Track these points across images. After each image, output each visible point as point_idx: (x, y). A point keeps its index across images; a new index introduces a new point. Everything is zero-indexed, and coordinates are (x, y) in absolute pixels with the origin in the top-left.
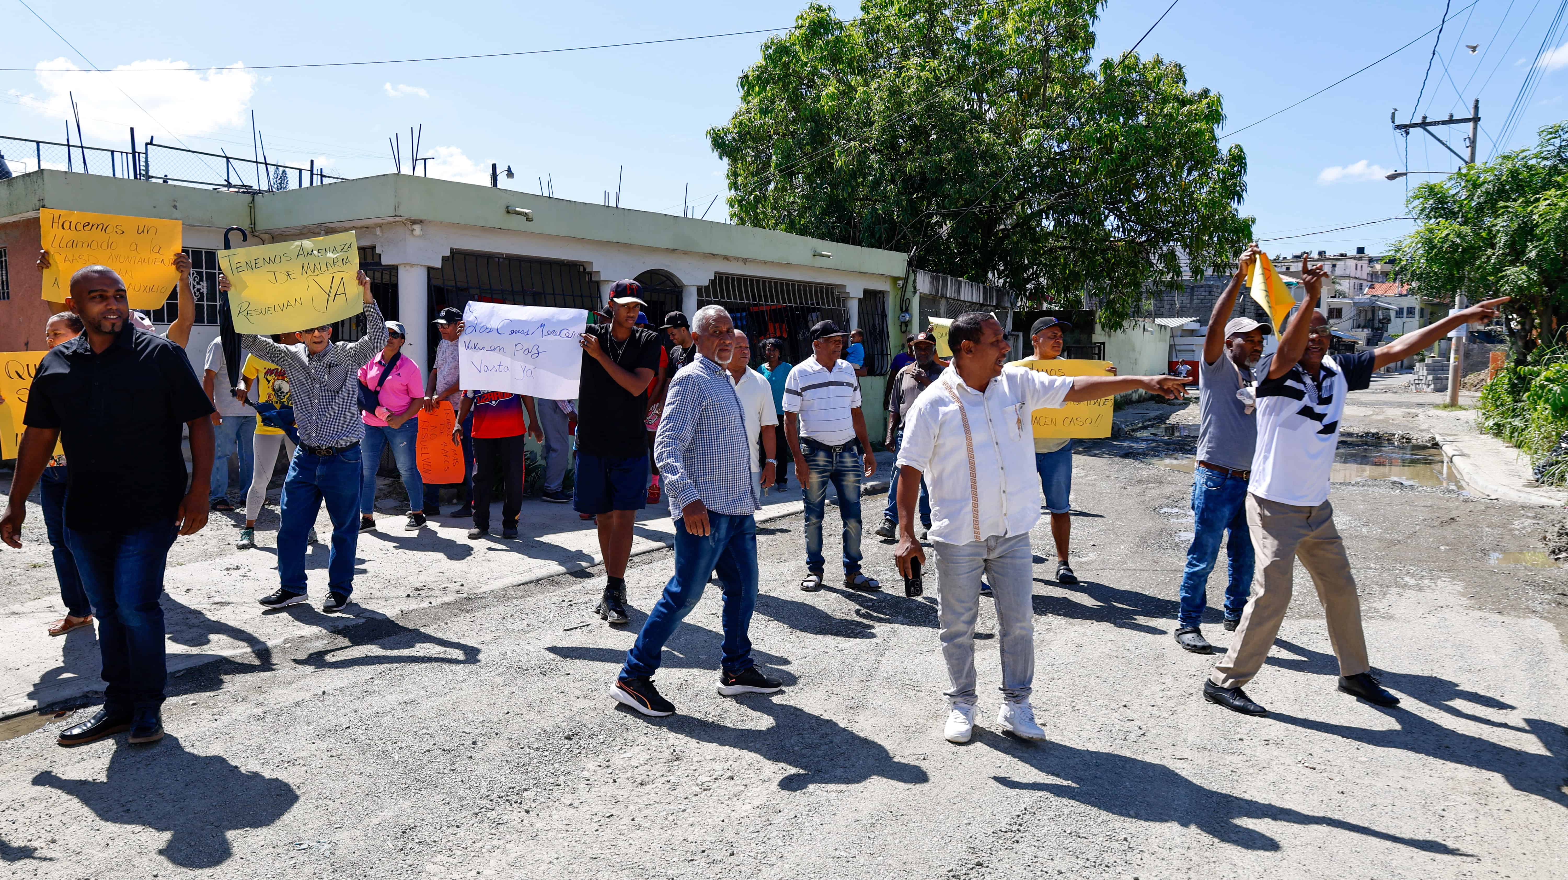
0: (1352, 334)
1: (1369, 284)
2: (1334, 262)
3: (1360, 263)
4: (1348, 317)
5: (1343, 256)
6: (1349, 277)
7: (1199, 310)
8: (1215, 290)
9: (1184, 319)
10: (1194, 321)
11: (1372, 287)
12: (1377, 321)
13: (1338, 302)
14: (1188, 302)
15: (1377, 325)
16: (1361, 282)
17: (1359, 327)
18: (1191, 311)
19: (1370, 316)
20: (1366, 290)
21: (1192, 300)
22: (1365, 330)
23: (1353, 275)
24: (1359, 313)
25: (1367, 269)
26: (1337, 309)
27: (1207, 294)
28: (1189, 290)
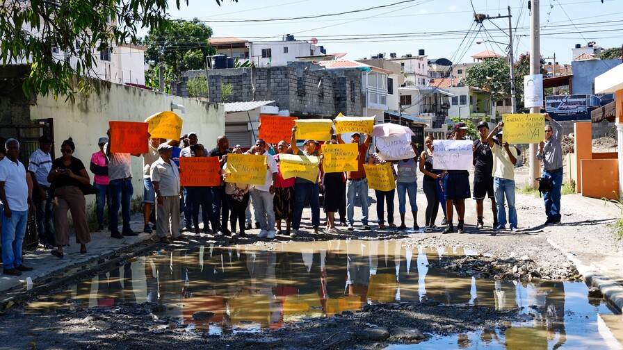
0: (421, 118)
1: (430, 79)
2: (403, 61)
3: (421, 62)
4: (417, 101)
5: (409, 57)
6: (414, 74)
7: (276, 94)
8: (291, 72)
9: (260, 102)
10: (269, 105)
11: (432, 82)
12: (439, 107)
13: (407, 90)
14: (265, 85)
15: (439, 109)
16: (424, 78)
17: (425, 112)
18: (269, 95)
19: (433, 102)
20: (428, 84)
21: (269, 83)
22: (431, 114)
23: (417, 72)
24: (425, 98)
25: (427, 68)
26: (407, 96)
27: (283, 76)
28: (265, 73)
